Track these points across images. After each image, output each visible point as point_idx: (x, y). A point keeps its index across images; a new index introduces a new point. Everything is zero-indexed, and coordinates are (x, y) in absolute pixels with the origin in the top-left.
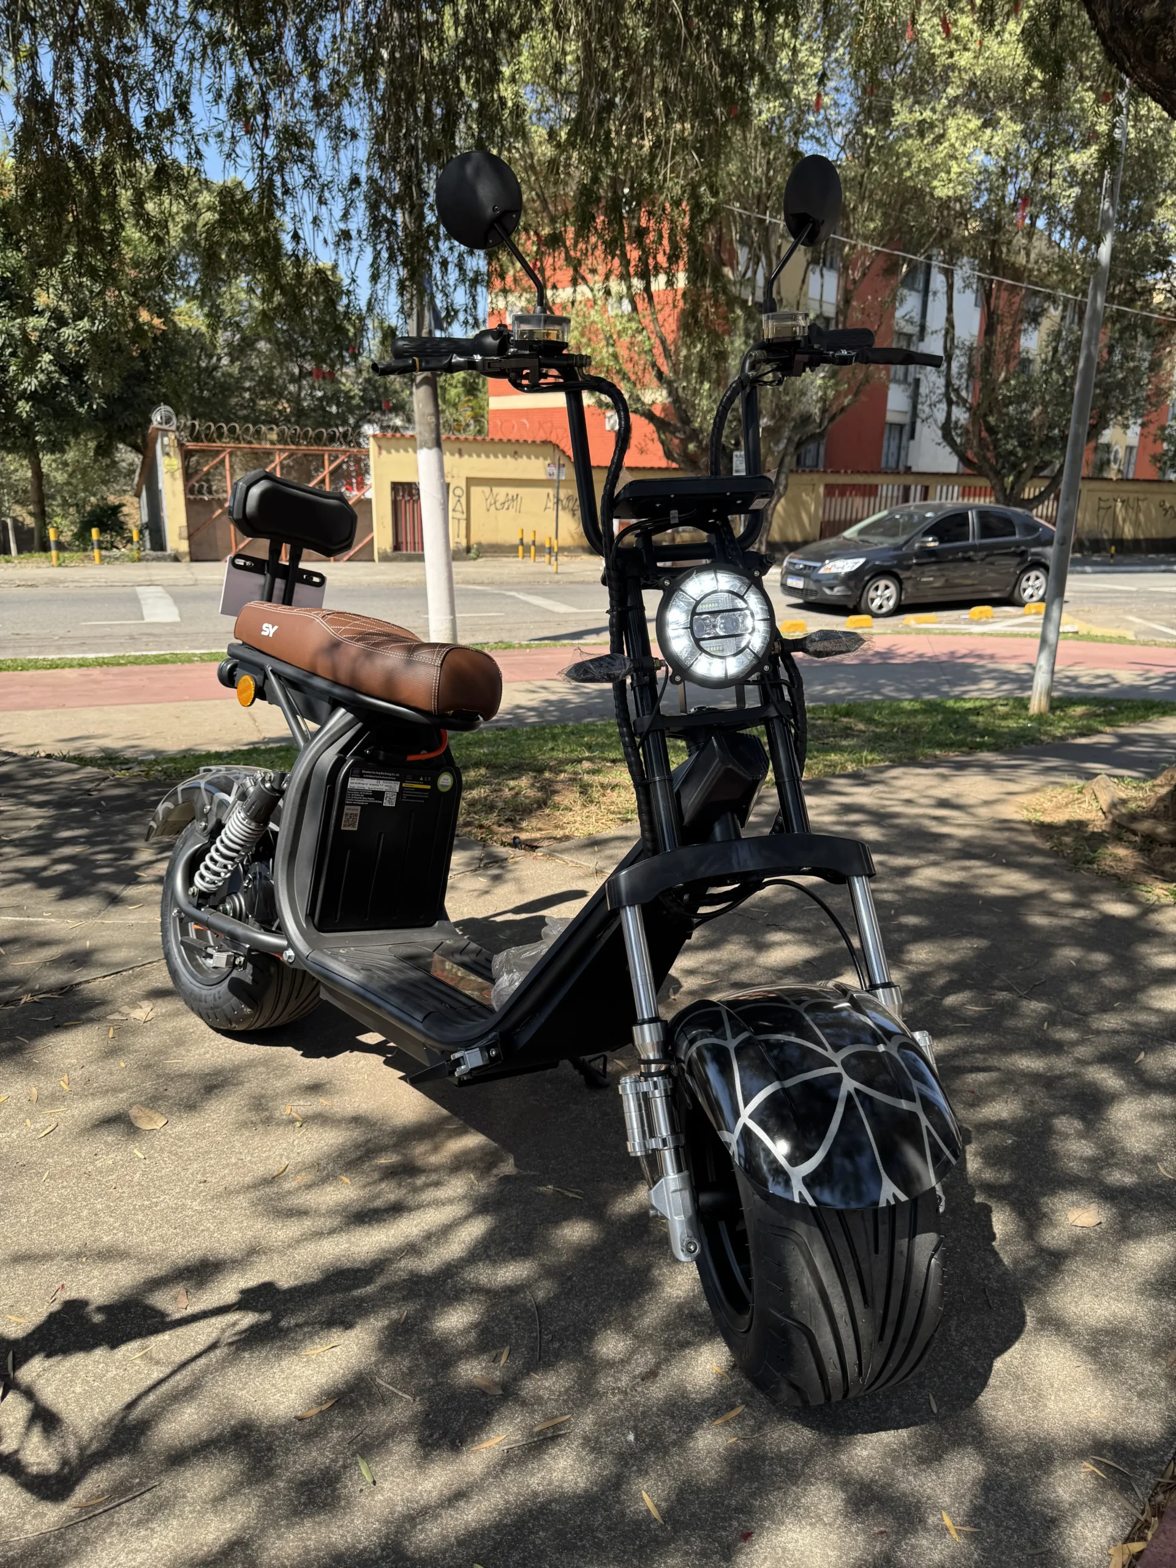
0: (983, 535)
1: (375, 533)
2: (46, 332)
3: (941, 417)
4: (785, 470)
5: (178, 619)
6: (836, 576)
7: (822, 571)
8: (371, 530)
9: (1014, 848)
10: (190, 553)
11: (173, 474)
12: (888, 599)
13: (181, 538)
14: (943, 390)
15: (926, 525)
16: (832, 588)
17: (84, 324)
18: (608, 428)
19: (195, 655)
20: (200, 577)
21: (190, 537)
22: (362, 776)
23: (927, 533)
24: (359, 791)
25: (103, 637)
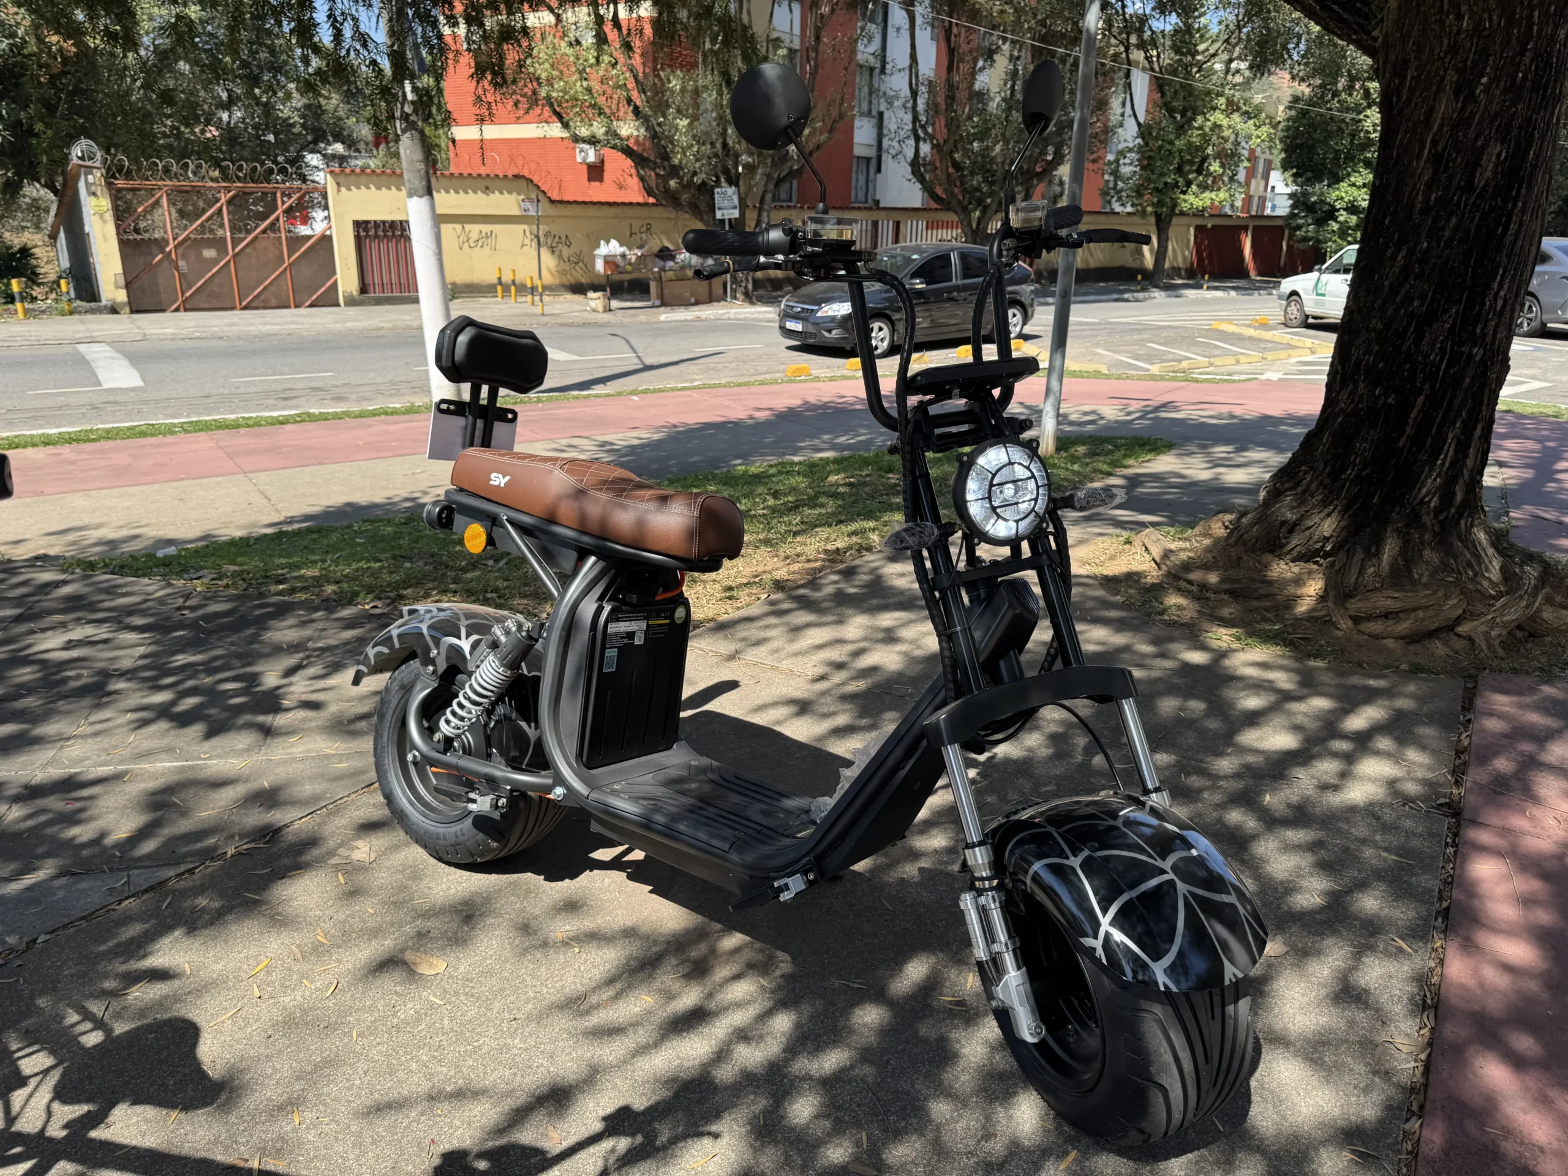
0: (965, 277)
1: (339, 276)
5: (141, 384)
6: (833, 319)
7: (819, 314)
8: (334, 273)
9: (1090, 604)
10: (130, 303)
11: (102, 217)
12: (882, 340)
13: (117, 287)
15: (912, 268)
16: (829, 331)
18: (579, 160)
19: (175, 425)
20: (148, 332)
21: (128, 286)
22: (618, 620)
23: (914, 275)
24: (616, 634)
25: (60, 408)
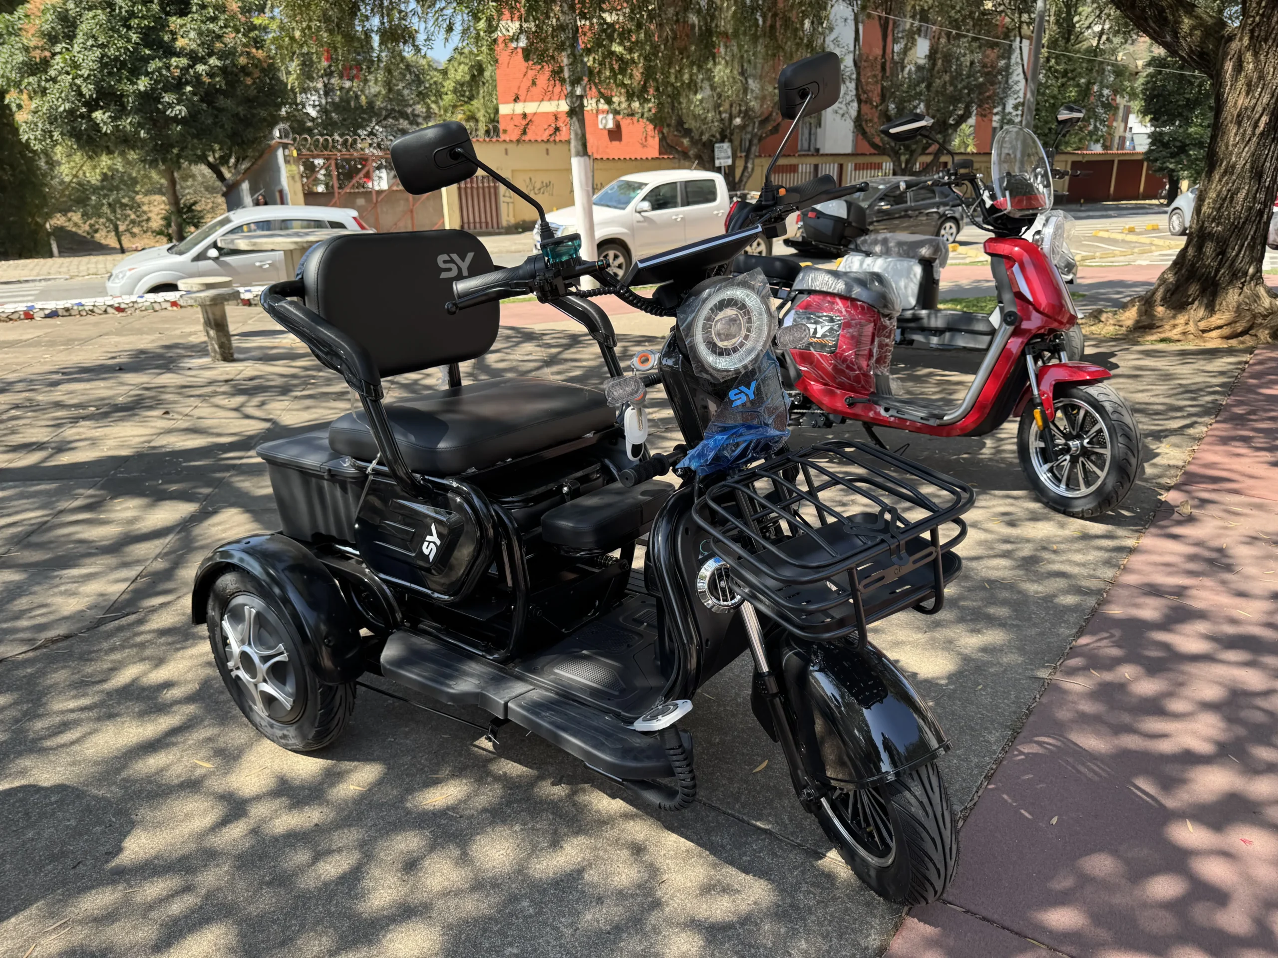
1: (446, 217)
2: (185, 70)
3: (854, 113)
4: (752, 156)
8: (443, 215)
11: (293, 178)
14: (854, 92)
15: (881, 194)
17: (213, 61)
23: (881, 199)
